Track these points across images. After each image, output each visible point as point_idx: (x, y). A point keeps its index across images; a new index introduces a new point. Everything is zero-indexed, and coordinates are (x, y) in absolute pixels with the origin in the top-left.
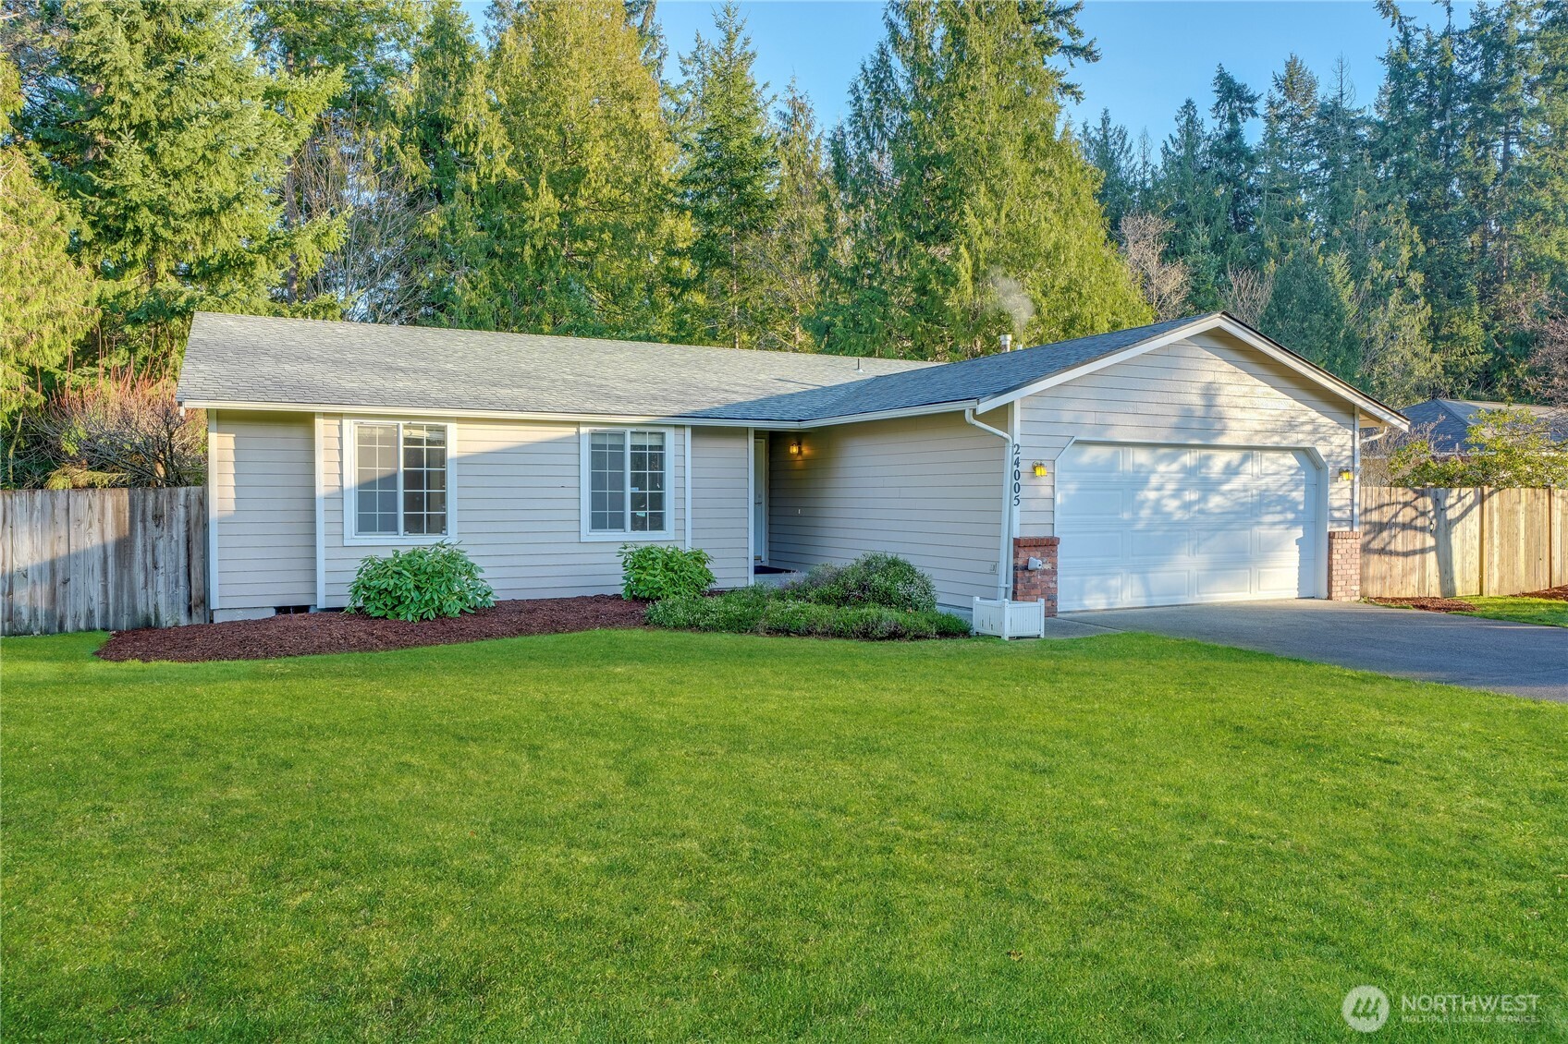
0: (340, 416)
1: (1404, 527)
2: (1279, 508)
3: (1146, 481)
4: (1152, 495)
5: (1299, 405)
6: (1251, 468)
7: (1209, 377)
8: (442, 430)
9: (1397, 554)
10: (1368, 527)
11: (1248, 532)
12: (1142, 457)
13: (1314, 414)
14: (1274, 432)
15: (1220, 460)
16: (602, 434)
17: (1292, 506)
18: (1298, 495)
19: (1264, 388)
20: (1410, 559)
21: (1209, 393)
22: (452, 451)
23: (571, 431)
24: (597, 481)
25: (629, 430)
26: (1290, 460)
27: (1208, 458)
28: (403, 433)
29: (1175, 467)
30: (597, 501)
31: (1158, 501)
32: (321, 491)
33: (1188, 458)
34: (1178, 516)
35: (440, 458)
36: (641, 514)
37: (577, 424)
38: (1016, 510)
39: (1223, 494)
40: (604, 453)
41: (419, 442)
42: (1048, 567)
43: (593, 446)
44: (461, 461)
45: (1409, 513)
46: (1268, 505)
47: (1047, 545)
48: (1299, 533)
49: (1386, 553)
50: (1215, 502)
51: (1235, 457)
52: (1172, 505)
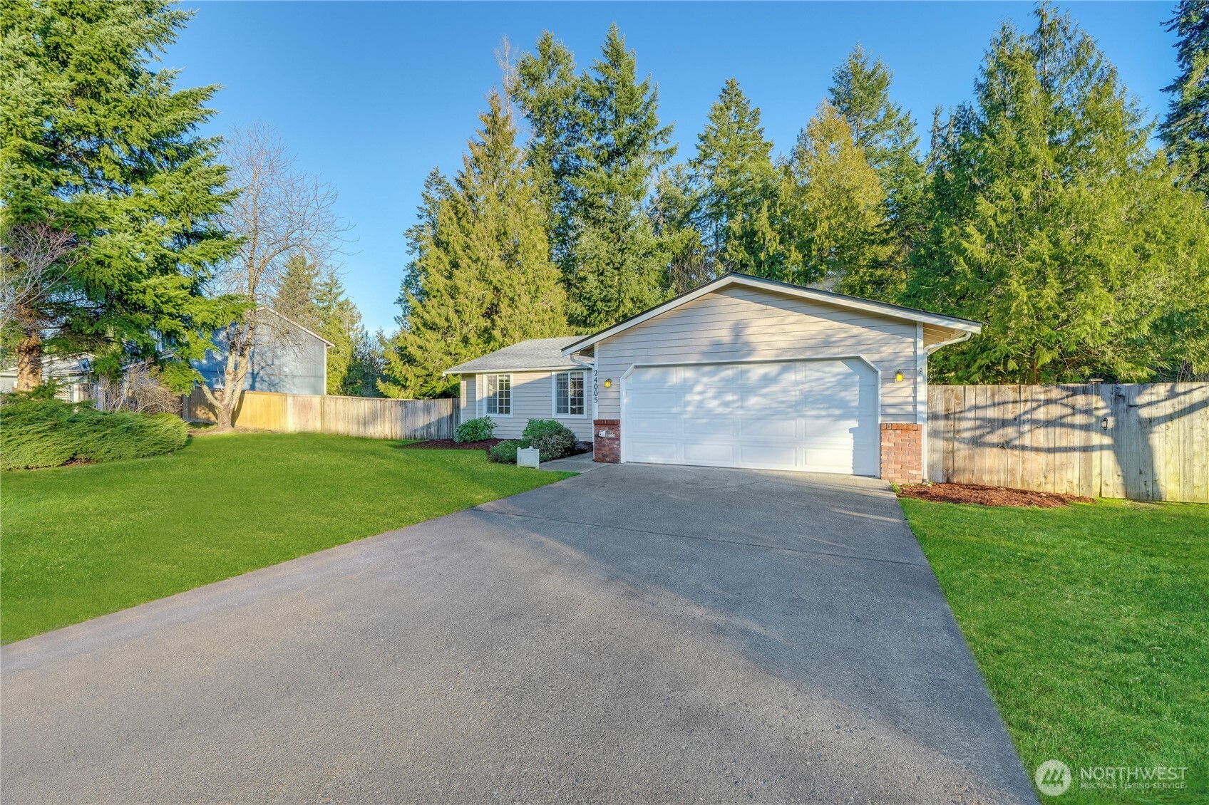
0: (482, 373)
1: (1048, 423)
2: (826, 406)
3: (691, 388)
4: (698, 398)
5: (837, 324)
6: (791, 377)
7: (740, 316)
8: (509, 376)
9: (1037, 450)
10: (978, 423)
11: (793, 422)
12: (688, 374)
13: (856, 330)
14: (806, 348)
15: (757, 372)
16: (561, 374)
17: (843, 404)
18: (852, 396)
19: (794, 317)
20: (1057, 455)
21: (738, 329)
22: (512, 385)
23: (548, 374)
24: (559, 394)
25: (569, 372)
26: (841, 368)
27: (747, 371)
28: (498, 378)
29: (716, 378)
30: (559, 402)
31: (702, 401)
32: (477, 399)
33: (729, 372)
34: (720, 410)
35: (508, 387)
36: (574, 407)
37: (550, 371)
38: (596, 405)
39: (764, 396)
40: (561, 382)
41: (502, 381)
42: (612, 436)
43: (558, 380)
44: (514, 388)
45: (1056, 411)
46: (815, 402)
47: (613, 425)
48: (854, 424)
49: (1015, 447)
50: (753, 401)
51: (773, 369)
52: (713, 404)
